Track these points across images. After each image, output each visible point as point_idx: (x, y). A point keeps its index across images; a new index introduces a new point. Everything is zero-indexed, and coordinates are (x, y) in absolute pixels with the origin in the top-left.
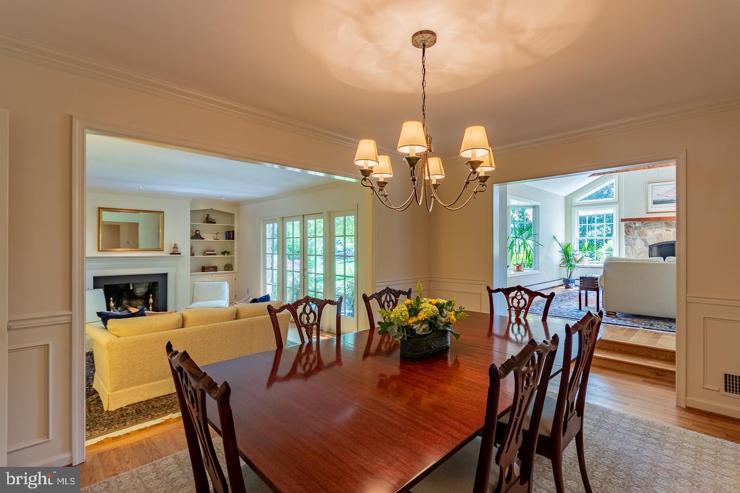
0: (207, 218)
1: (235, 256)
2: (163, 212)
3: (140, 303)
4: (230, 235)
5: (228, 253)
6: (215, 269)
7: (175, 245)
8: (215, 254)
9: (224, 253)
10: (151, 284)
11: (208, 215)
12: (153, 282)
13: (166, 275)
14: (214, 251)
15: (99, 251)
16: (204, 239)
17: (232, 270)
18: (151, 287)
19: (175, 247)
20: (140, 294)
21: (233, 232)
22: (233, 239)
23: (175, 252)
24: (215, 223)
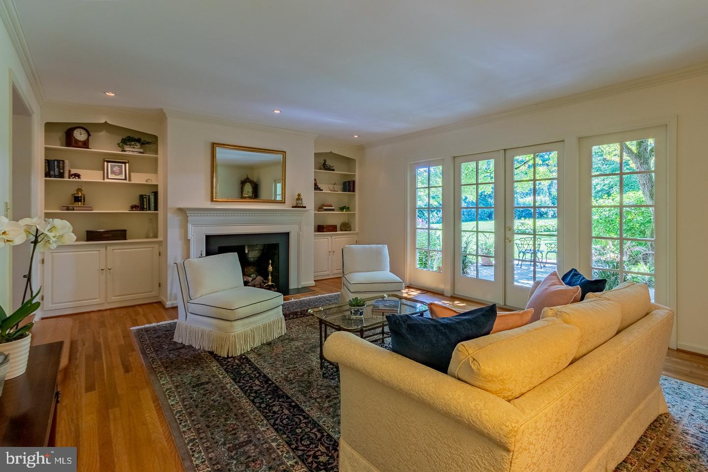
0: (324, 164)
1: (357, 212)
2: (285, 152)
3: (252, 270)
4: (349, 186)
5: (348, 209)
6: (333, 228)
7: (299, 195)
8: (333, 210)
9: (342, 209)
10: (266, 246)
11: (325, 161)
12: (268, 245)
13: (287, 234)
14: (332, 207)
15: (212, 200)
16: (322, 190)
17: (350, 230)
18: (265, 251)
19: (299, 198)
20: (252, 259)
21: (354, 182)
22: (354, 191)
23: (298, 205)
24: (333, 170)
